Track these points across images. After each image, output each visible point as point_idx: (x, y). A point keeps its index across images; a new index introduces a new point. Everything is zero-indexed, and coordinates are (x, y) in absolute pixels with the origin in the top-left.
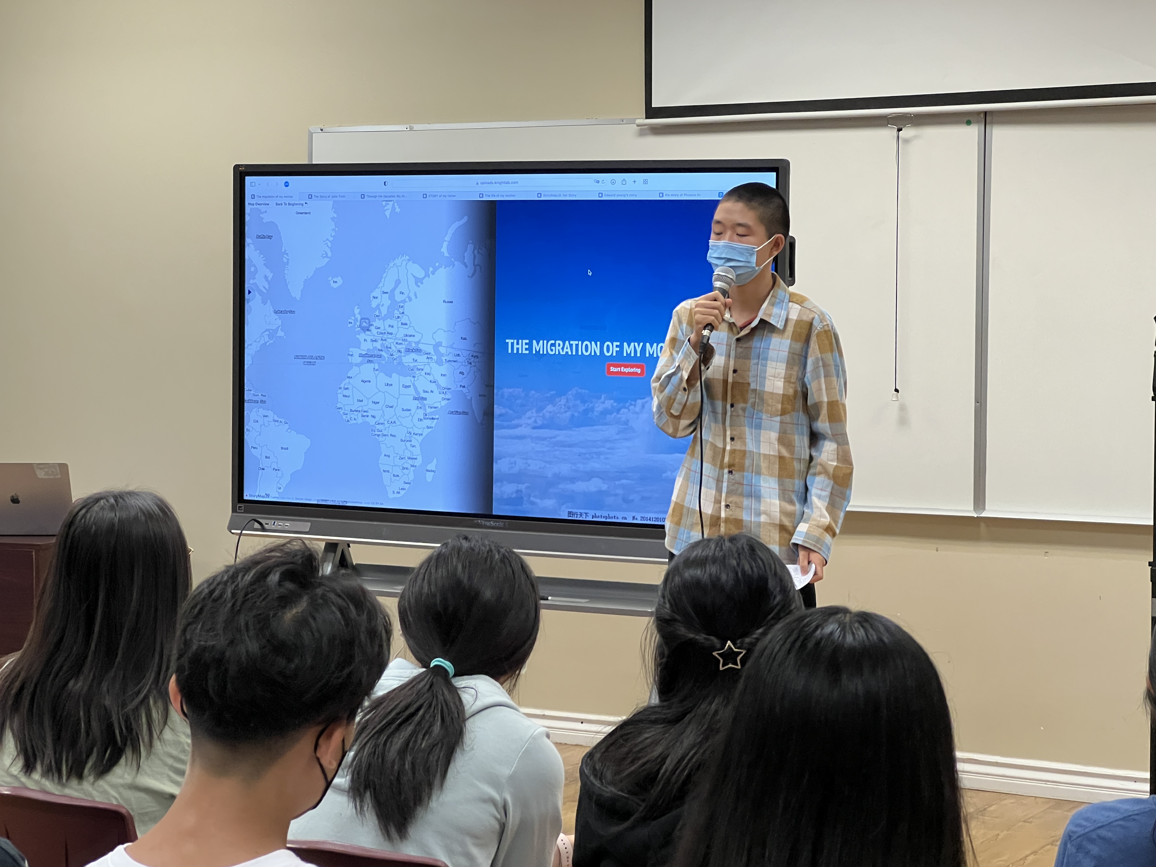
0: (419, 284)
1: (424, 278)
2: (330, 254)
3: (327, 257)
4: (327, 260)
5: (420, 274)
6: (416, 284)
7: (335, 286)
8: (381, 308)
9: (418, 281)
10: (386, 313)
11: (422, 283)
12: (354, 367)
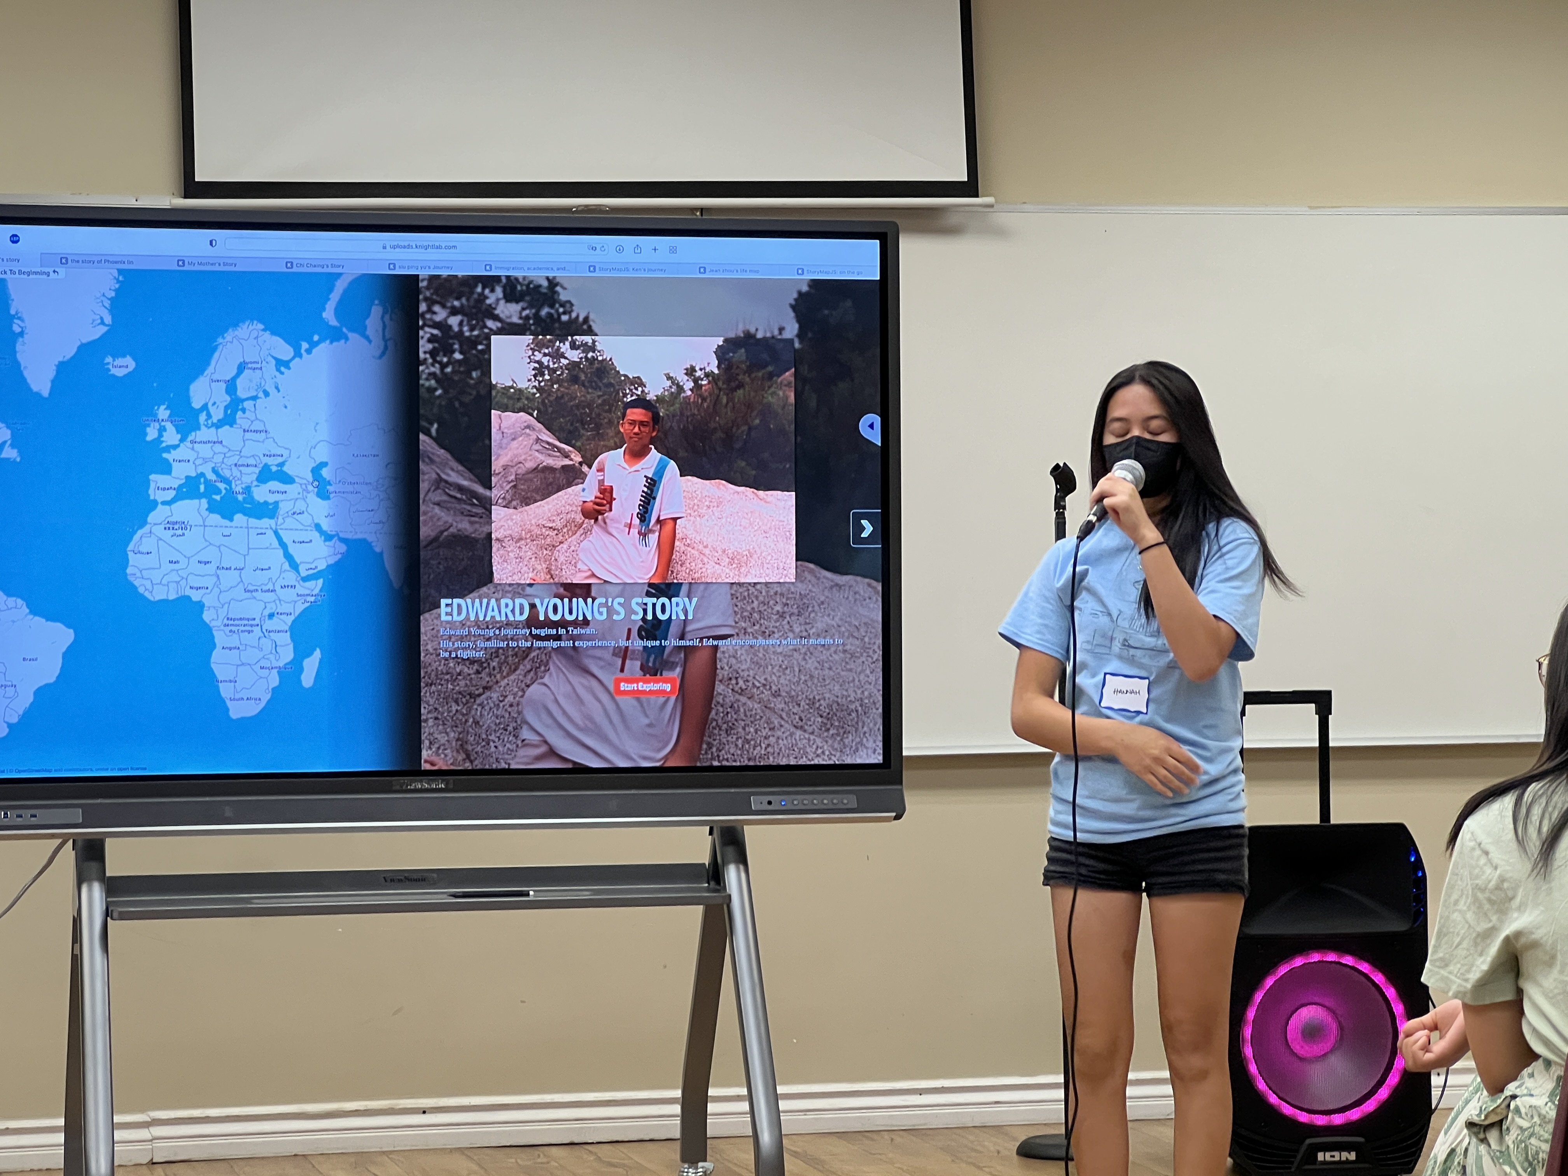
0: (282, 369)
2: (108, 320)
3: (103, 324)
4: (103, 329)
6: (278, 370)
7: (119, 373)
12: (160, 506)
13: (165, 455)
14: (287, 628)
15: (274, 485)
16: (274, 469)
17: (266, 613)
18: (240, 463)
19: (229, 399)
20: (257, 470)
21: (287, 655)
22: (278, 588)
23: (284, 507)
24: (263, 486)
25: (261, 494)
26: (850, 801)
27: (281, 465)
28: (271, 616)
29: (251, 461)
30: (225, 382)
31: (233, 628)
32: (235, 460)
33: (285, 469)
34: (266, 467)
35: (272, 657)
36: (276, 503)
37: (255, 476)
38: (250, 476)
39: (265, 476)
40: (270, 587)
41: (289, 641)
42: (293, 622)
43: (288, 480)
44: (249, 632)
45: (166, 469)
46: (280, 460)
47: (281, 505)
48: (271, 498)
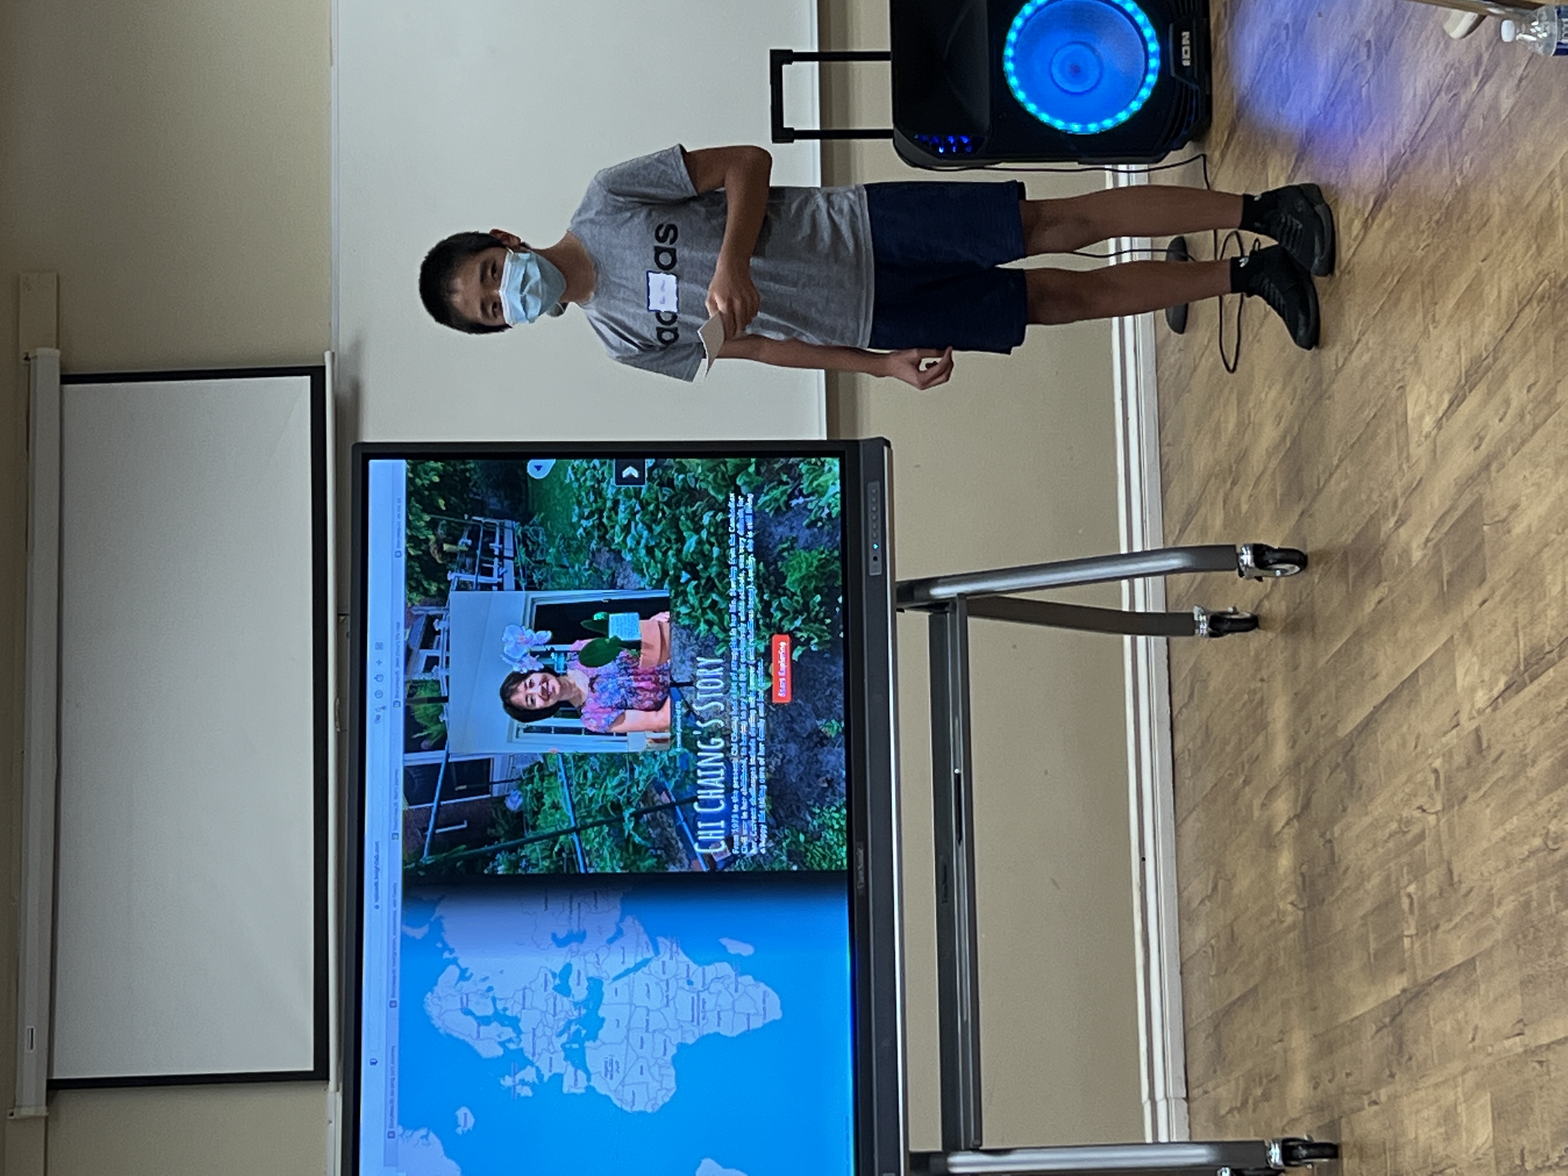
0: (467, 975)
1: (458, 965)
2: (423, 1132)
3: (426, 1137)
4: (432, 1136)
5: (452, 972)
6: (468, 979)
7: (471, 1121)
8: (504, 1038)
9: (464, 975)
10: (510, 1030)
11: (467, 969)
12: (592, 1084)
13: (546, 1079)
14: (700, 969)
15: (572, 981)
16: (558, 981)
17: (687, 987)
18: (552, 1012)
19: (495, 1024)
20: (559, 996)
21: (725, 968)
22: (665, 977)
23: (593, 972)
24: (573, 992)
25: (580, 992)
26: (874, 486)
27: (554, 975)
28: (690, 983)
29: (551, 1001)
30: (479, 1025)
31: (701, 1015)
32: (550, 1017)
33: (558, 971)
34: (555, 988)
35: (727, 982)
36: (589, 979)
37: (565, 999)
38: (565, 1003)
39: (564, 989)
40: (663, 985)
41: (712, 967)
42: (695, 962)
43: (567, 969)
44: (704, 1003)
45: (558, 1078)
46: (550, 976)
47: (590, 975)
48: (584, 983)
